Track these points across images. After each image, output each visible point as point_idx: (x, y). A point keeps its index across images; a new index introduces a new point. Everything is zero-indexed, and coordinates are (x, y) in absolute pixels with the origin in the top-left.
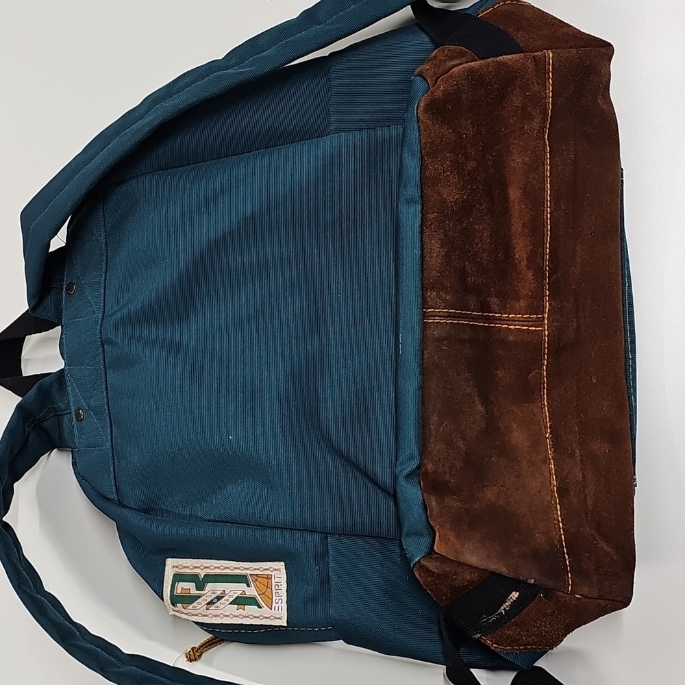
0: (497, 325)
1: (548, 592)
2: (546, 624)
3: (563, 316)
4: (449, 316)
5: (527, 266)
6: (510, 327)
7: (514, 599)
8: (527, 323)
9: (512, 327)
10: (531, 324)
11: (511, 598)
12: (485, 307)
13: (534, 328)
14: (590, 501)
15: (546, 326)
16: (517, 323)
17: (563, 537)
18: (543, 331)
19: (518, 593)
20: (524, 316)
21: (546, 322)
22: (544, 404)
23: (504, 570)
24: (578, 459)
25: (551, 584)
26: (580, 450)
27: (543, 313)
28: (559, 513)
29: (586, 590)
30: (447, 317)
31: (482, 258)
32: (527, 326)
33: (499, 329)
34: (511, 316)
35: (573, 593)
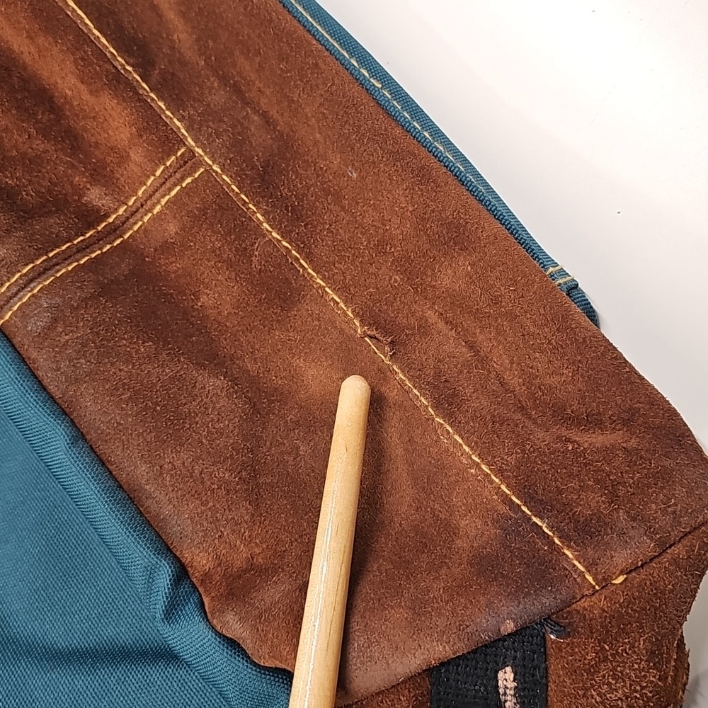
0: (136, 228)
1: (558, 619)
2: (609, 684)
3: (221, 121)
4: (29, 280)
5: (91, 92)
6: (155, 212)
7: (512, 685)
8: (172, 180)
9: (158, 208)
10: (178, 175)
11: (506, 687)
12: (91, 216)
13: (189, 180)
14: (514, 380)
15: (206, 159)
16: (158, 195)
17: (503, 487)
18: (208, 172)
19: (508, 669)
20: (158, 174)
21: (200, 151)
22: (320, 287)
23: (440, 650)
24: (441, 325)
25: (546, 602)
26: (431, 307)
27: (182, 142)
28: (467, 449)
29: (622, 557)
30: (26, 286)
31: (16, 147)
32: (175, 185)
33: (145, 231)
34: (140, 193)
35: (605, 582)
